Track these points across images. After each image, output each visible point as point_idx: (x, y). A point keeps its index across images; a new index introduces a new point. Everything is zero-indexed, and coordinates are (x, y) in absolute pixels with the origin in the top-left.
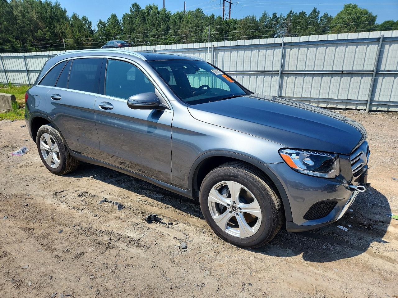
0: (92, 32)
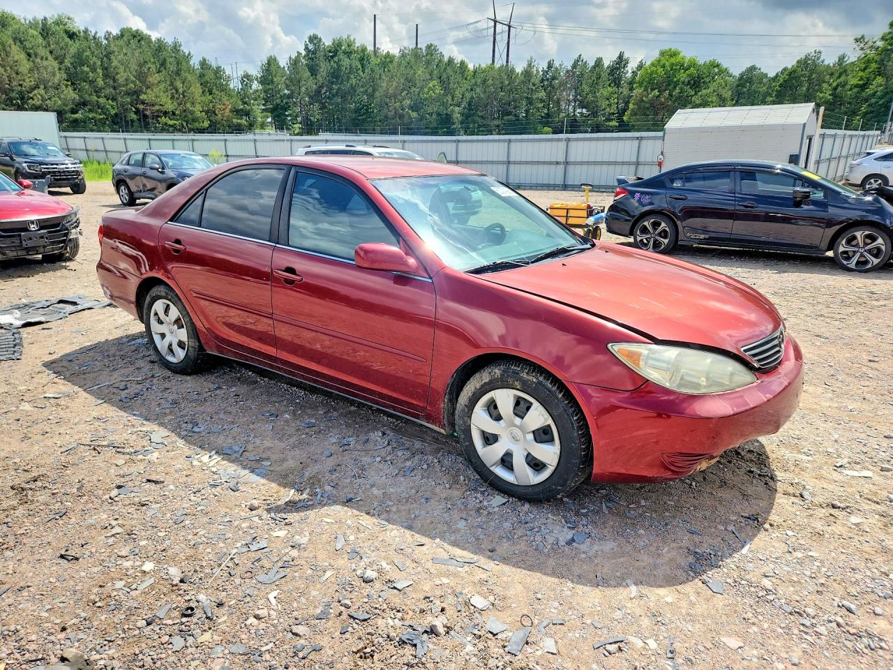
0: (230, 93)
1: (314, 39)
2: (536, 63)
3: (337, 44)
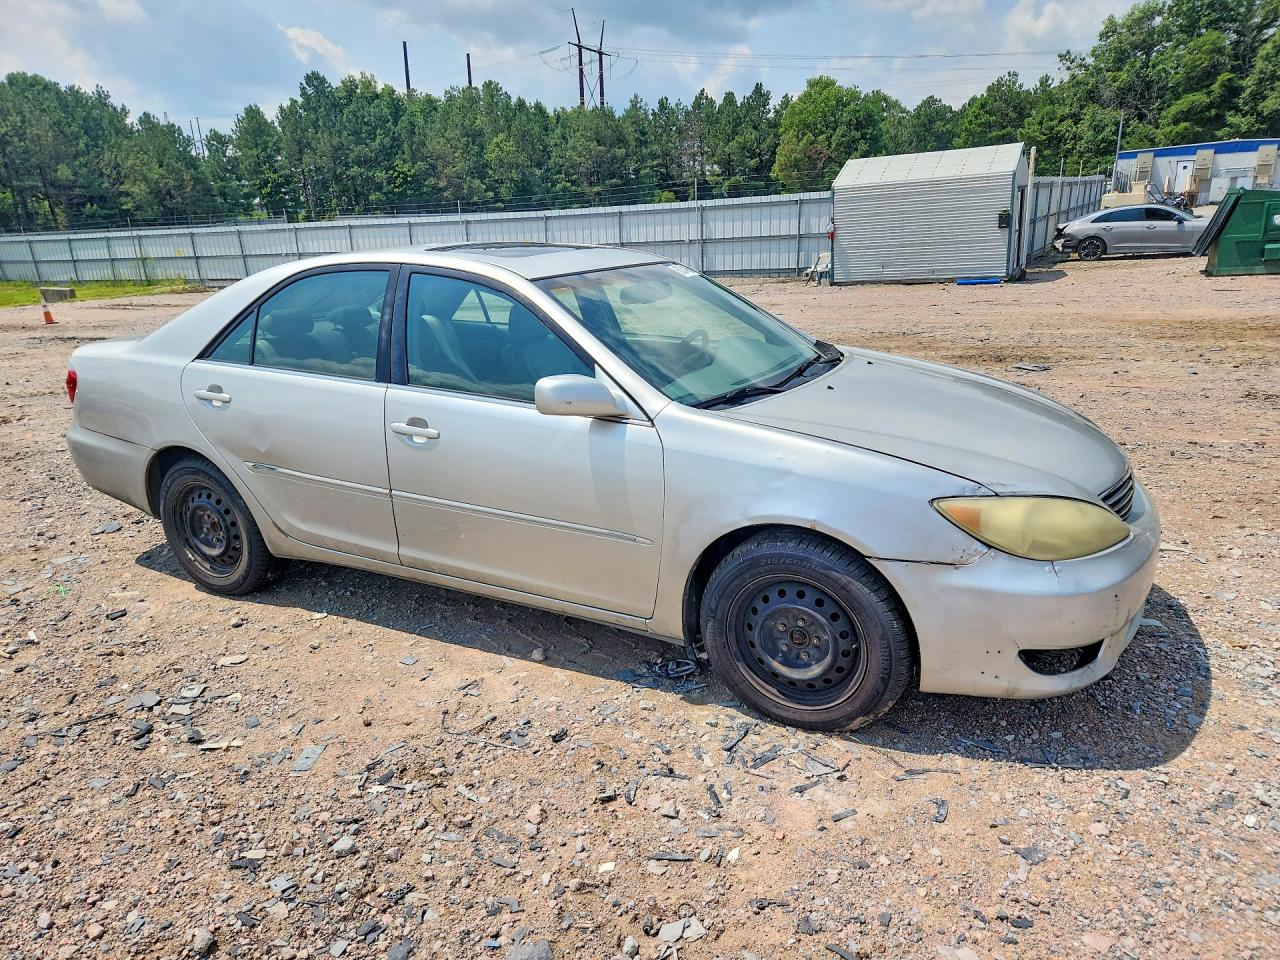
0: (192, 163)
2: (643, 104)
3: (350, 86)
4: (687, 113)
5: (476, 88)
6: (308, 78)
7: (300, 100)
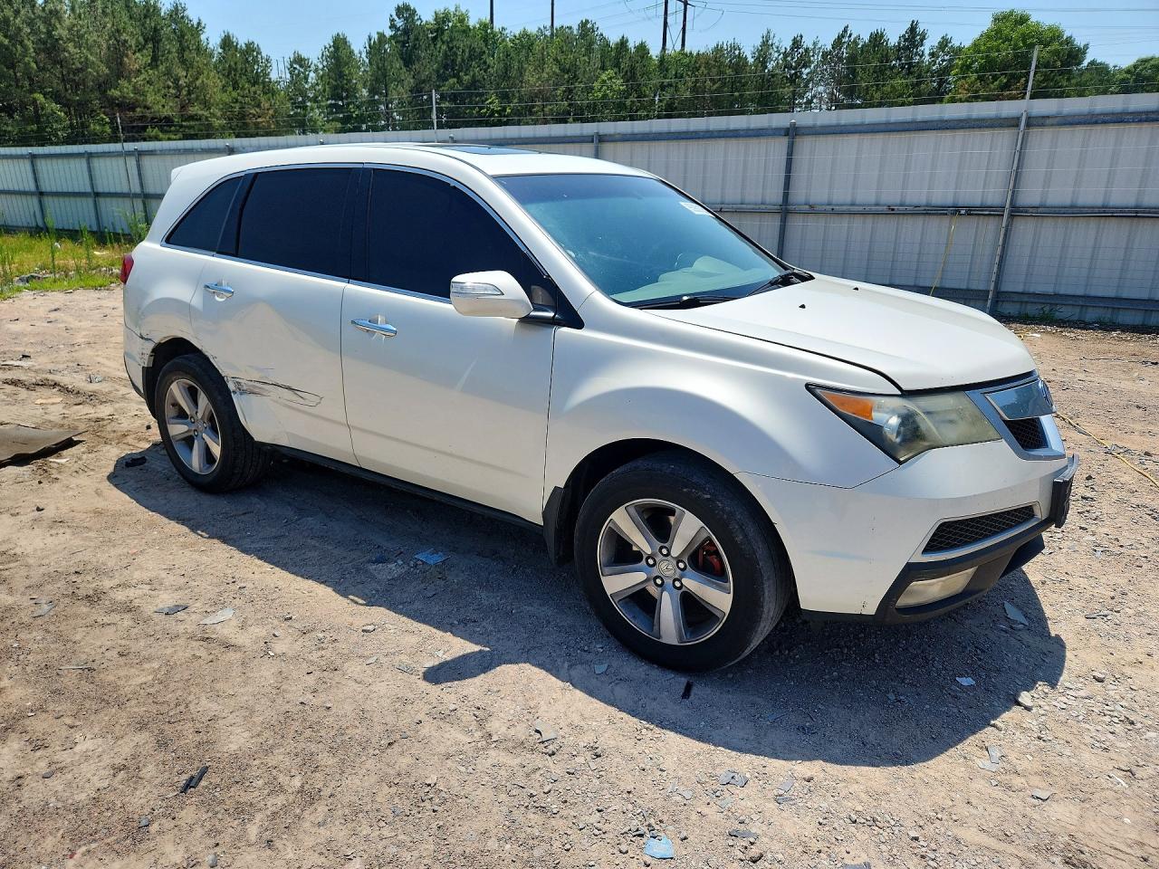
0: (271, 87)
1: (405, 11)
2: (775, 41)
3: (442, 19)
4: (825, 55)
5: (570, 28)
6: (400, 11)
7: (388, 33)
